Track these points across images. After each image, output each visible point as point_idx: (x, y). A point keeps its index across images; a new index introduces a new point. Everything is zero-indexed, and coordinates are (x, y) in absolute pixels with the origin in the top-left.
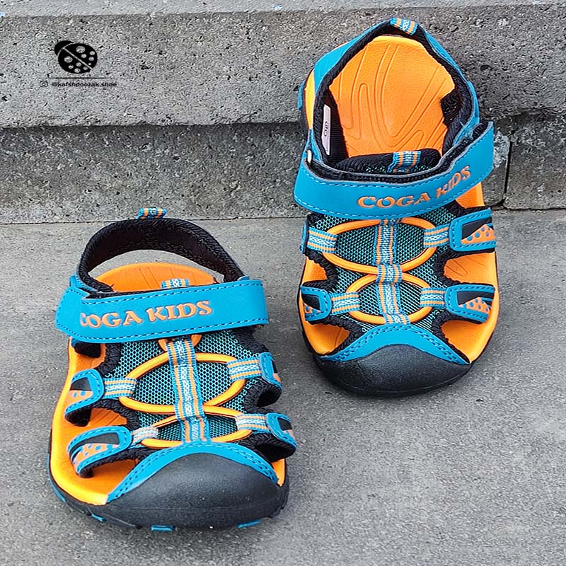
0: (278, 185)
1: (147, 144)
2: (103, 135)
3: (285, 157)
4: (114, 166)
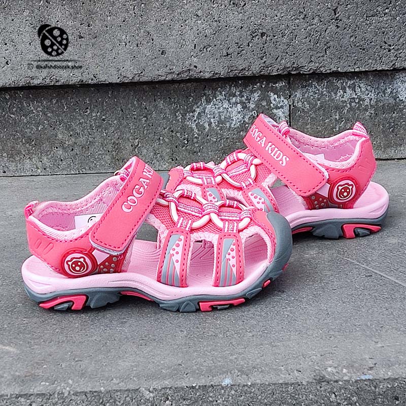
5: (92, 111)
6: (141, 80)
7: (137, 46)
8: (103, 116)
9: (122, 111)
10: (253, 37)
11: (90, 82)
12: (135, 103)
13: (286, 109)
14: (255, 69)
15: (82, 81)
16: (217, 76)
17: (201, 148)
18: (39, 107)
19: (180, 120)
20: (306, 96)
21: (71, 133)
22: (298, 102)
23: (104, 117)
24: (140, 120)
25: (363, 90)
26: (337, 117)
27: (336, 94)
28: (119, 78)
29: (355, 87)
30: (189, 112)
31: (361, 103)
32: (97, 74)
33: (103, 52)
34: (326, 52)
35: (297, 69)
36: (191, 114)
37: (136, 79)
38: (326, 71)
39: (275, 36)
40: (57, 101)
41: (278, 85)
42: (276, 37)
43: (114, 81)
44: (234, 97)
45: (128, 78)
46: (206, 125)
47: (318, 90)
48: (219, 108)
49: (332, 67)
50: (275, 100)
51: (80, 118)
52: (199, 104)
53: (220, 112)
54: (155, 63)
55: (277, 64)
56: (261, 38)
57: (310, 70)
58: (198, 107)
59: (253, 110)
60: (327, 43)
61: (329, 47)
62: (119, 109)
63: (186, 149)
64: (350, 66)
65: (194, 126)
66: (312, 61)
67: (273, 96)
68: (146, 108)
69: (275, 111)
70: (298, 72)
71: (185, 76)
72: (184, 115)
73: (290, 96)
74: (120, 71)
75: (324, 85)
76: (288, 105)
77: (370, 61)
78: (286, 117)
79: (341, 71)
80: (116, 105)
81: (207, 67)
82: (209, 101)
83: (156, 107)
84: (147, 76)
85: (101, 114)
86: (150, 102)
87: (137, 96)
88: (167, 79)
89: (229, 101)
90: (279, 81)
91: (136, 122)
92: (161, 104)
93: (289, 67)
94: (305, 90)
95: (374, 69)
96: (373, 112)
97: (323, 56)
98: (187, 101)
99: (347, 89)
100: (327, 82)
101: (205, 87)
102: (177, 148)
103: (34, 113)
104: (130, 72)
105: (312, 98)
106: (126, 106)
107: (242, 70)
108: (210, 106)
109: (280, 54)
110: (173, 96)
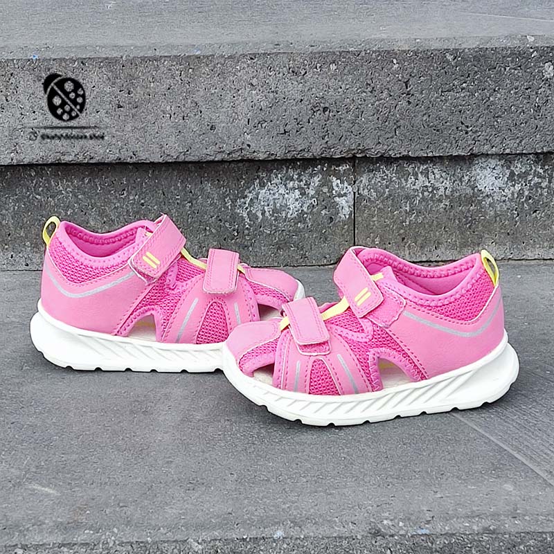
0: (208, 233)
1: (124, 190)
2: (96, 180)
3: (211, 205)
4: (104, 211)
5: (129, 194)
6: (186, 160)
7: (184, 119)
8: (142, 199)
9: (164, 195)
10: (314, 112)
11: (128, 161)
12: (179, 185)
13: (350, 197)
14: (316, 150)
15: (120, 159)
16: (273, 157)
17: (253, 241)
18: (70, 188)
19: (230, 207)
20: (373, 182)
21: (105, 219)
22: (363, 190)
23: (143, 201)
24: (184, 206)
25: (437, 176)
26: (408, 209)
27: (406, 180)
28: (161, 157)
29: (428, 173)
30: (240, 198)
31: (435, 192)
32: (137, 151)
33: (145, 124)
34: (395, 132)
35: (363, 151)
36: (242, 200)
37: (182, 158)
38: (395, 155)
39: (338, 112)
40: (90, 180)
41: (342, 168)
42: (340, 113)
43: (156, 161)
44: (291, 181)
45: (172, 156)
46: (259, 214)
47: (387, 175)
48: (274, 194)
49: (402, 150)
50: (338, 186)
51: (115, 201)
52: (251, 188)
53: (274, 199)
54: (203, 140)
55: (341, 146)
56: (322, 114)
57: (377, 154)
58: (250, 192)
59: (313, 197)
60: (397, 121)
61: (400, 127)
62: (161, 191)
63: (236, 243)
64: (422, 150)
65: (245, 215)
66: (379, 143)
67: (335, 182)
68: (191, 192)
69: (337, 199)
70: (364, 155)
71: (236, 156)
72: (234, 201)
73: (355, 182)
74: (163, 149)
75: (393, 170)
76: (352, 193)
77: (445, 144)
78: (349, 207)
79: (412, 156)
80: (157, 187)
81: (261, 147)
82: (262, 185)
83: (202, 190)
84: (194, 156)
85: (139, 197)
86: (195, 185)
87: (181, 177)
88: (216, 159)
89: (285, 186)
90: (343, 164)
91: (179, 208)
92: (208, 186)
93: (354, 149)
94: (371, 175)
95: (449, 154)
96: (448, 204)
97: (392, 137)
98: (238, 185)
99: (420, 175)
100: (397, 166)
101: (259, 168)
102: (225, 240)
103: (63, 194)
104: (174, 150)
105: (380, 184)
106: (169, 189)
107: (301, 150)
108: (264, 191)
109: (345, 134)
110: (222, 177)
